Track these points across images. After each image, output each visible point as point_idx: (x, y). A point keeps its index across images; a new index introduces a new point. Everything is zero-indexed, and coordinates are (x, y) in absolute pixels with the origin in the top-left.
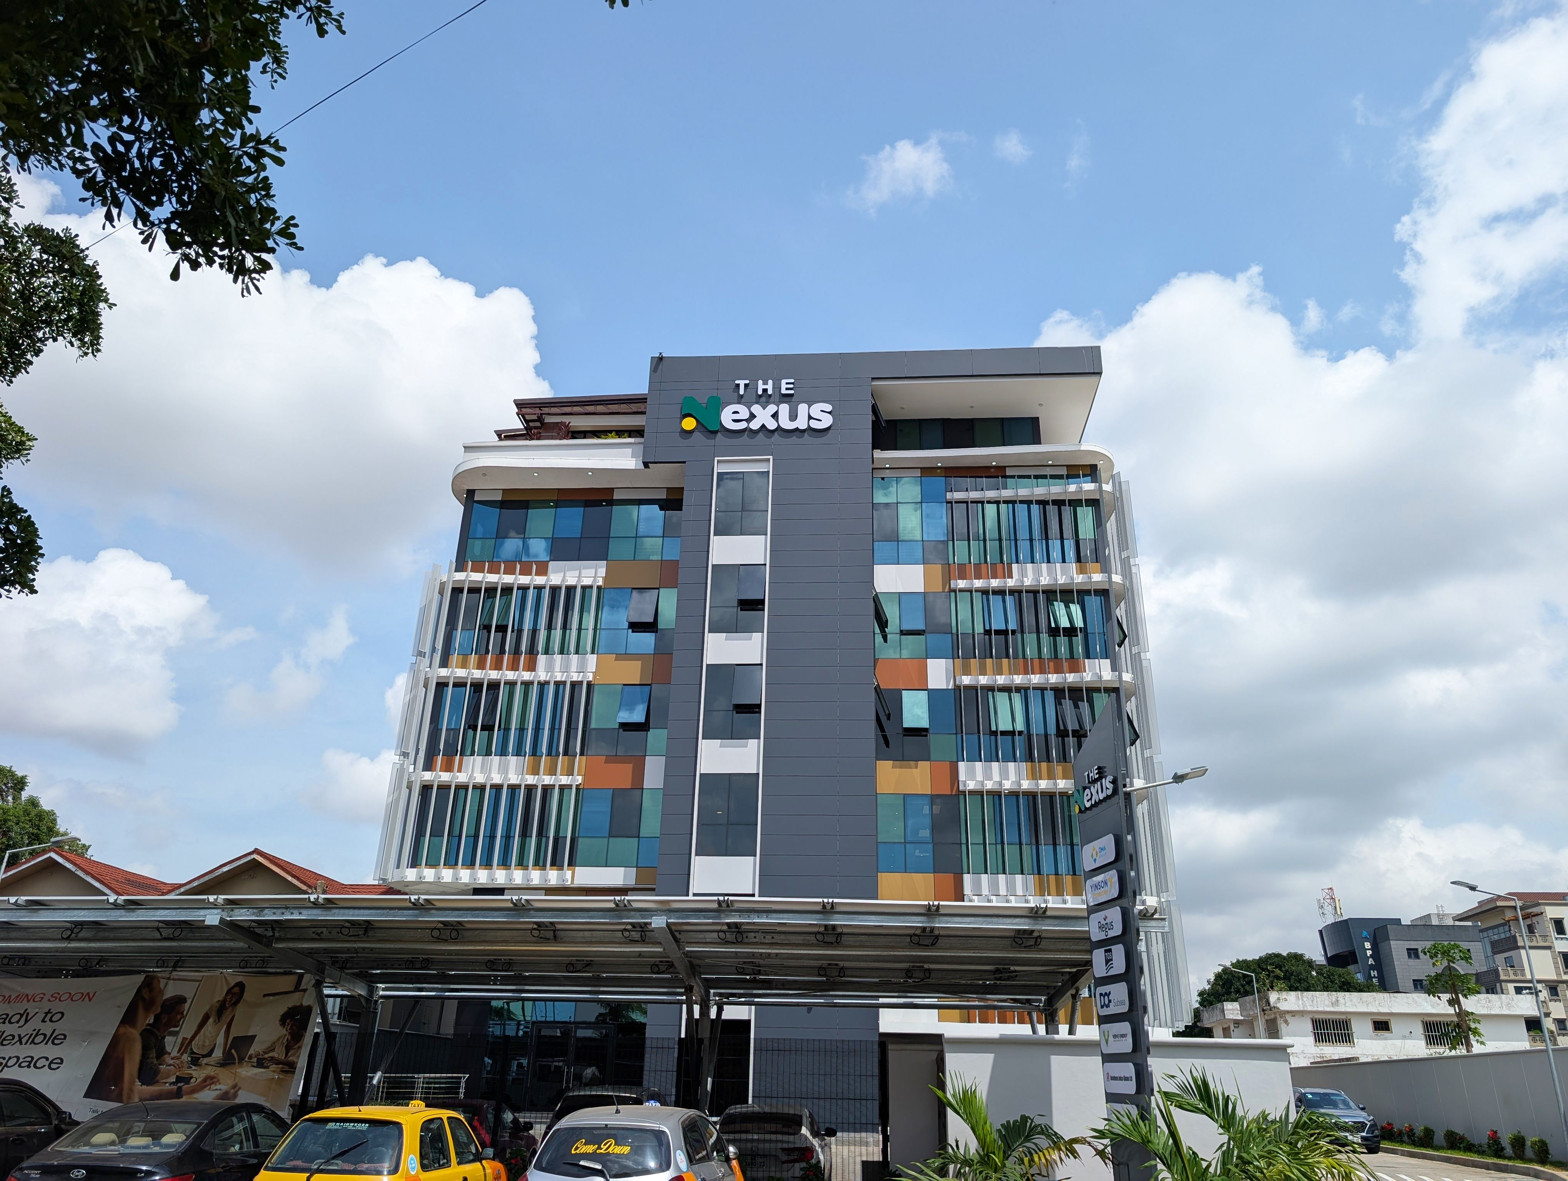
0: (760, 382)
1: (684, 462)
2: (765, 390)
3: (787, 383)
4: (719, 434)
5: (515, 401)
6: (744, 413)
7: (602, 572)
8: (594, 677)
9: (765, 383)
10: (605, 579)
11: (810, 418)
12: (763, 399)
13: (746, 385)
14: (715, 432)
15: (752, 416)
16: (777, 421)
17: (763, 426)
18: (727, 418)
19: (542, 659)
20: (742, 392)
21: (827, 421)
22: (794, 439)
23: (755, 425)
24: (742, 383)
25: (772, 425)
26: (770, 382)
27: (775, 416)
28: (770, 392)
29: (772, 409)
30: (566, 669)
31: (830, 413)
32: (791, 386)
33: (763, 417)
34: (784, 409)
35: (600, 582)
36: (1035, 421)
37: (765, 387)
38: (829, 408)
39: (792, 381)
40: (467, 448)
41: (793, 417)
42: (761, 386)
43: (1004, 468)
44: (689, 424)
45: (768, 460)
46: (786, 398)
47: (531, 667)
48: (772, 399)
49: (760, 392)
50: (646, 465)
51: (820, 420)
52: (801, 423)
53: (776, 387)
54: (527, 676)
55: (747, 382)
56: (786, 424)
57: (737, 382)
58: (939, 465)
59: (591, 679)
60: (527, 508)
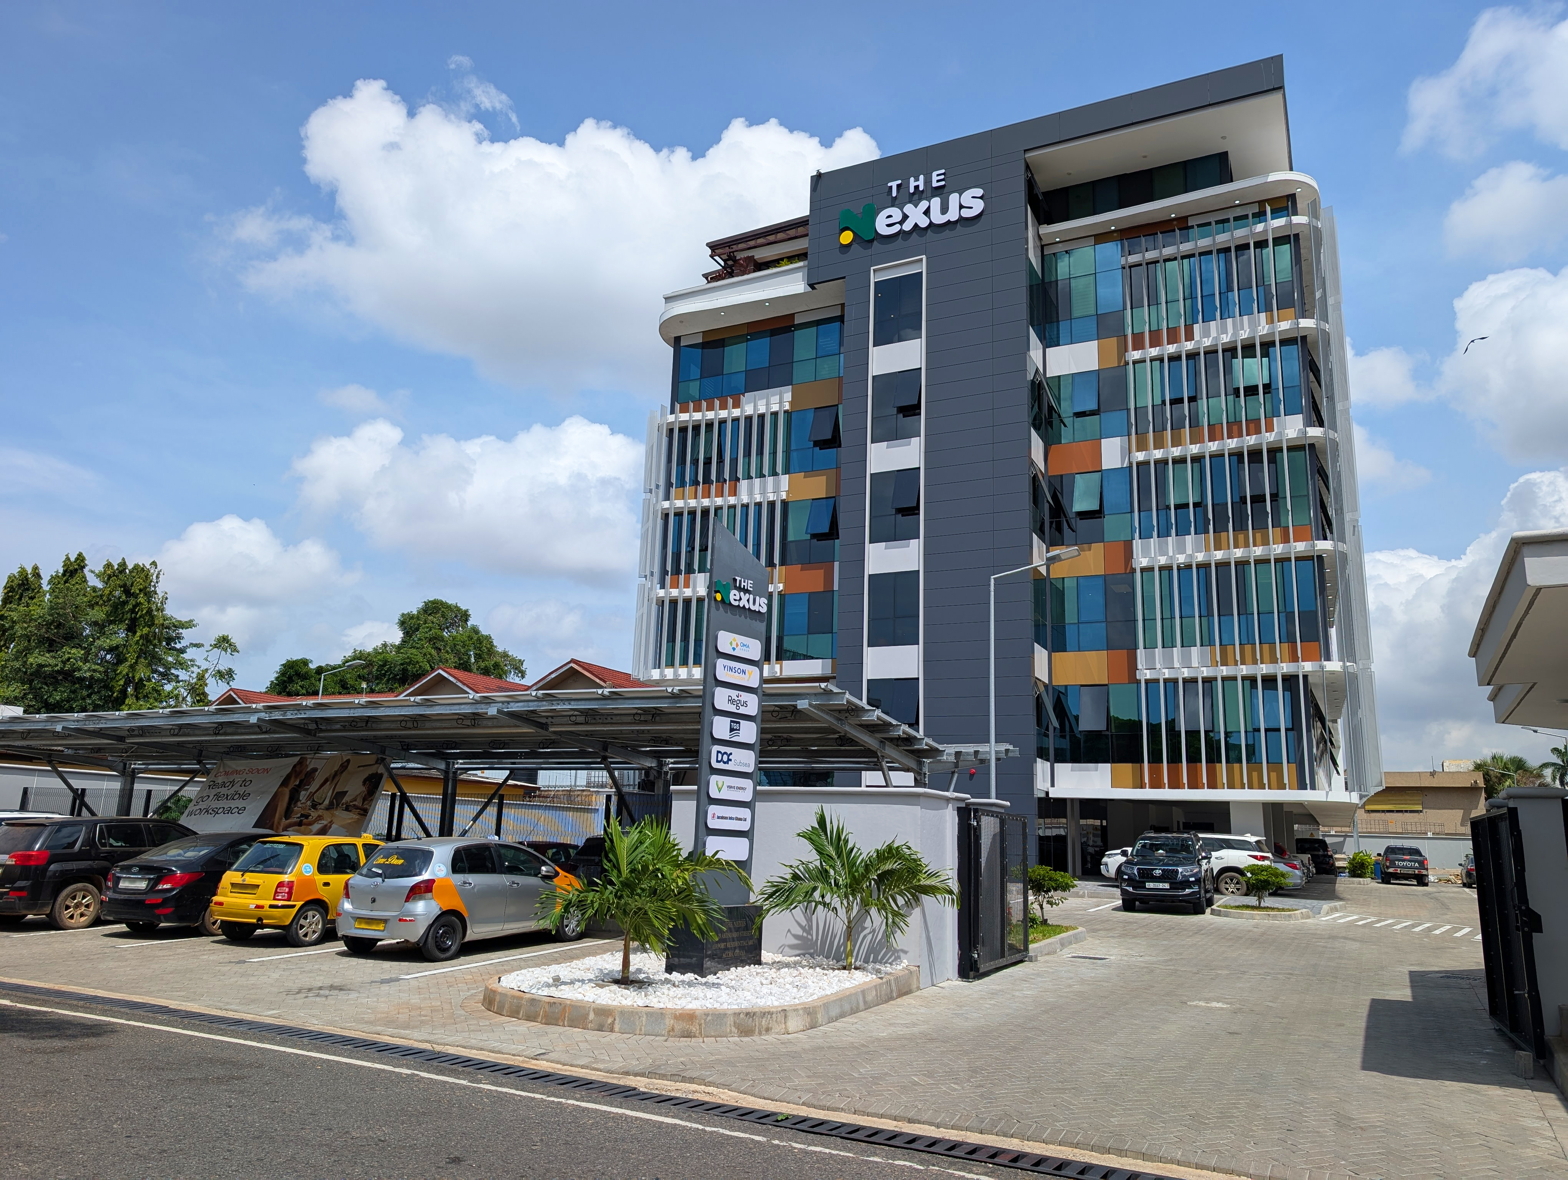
0: (912, 179)
1: (844, 278)
2: (917, 187)
3: (938, 175)
4: (875, 242)
5: (708, 245)
6: (896, 214)
7: (788, 396)
8: (788, 495)
9: (917, 180)
10: (792, 403)
11: (961, 207)
12: (916, 197)
13: (899, 186)
14: (871, 241)
15: (905, 217)
16: (929, 218)
17: (916, 225)
18: (882, 225)
19: (744, 484)
20: (894, 194)
21: (978, 206)
22: (947, 233)
23: (908, 226)
24: (894, 184)
25: (924, 222)
26: (922, 177)
27: (927, 212)
28: (921, 188)
29: (924, 204)
30: (763, 492)
31: (981, 198)
32: (942, 177)
33: (916, 216)
34: (936, 202)
35: (787, 407)
36: (1223, 157)
37: (916, 183)
38: (979, 192)
39: (943, 171)
40: (668, 299)
41: (944, 209)
42: (912, 183)
43: (1186, 218)
44: (847, 237)
45: (921, 260)
46: (938, 191)
47: (734, 492)
48: (924, 196)
49: (912, 190)
50: (812, 286)
51: (971, 208)
52: (953, 215)
53: (928, 181)
54: (732, 500)
55: (899, 182)
56: (938, 218)
57: (889, 184)
58: (1113, 228)
59: (784, 497)
60: (724, 347)
